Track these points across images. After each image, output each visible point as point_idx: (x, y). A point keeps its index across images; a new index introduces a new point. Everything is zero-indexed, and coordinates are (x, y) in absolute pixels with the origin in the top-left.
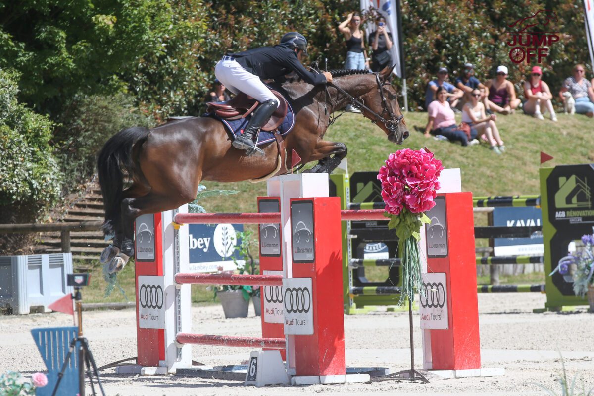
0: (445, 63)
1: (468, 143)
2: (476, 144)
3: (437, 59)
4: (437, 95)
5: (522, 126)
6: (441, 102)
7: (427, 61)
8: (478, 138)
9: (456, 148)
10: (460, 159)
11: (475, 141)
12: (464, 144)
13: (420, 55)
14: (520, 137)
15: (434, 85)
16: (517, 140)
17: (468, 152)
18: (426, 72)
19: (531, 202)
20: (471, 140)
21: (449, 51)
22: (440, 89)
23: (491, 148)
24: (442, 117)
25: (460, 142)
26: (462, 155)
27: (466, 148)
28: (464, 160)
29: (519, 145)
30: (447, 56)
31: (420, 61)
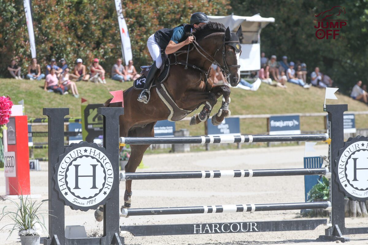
0: (55, 57)
1: (63, 93)
2: (66, 94)
3: (51, 56)
4: (51, 72)
5: (89, 86)
6: (52, 74)
7: (46, 56)
8: (68, 91)
9: (58, 96)
10: (58, 101)
11: (66, 93)
12: (61, 94)
13: (43, 53)
14: (88, 91)
15: (49, 68)
16: (86, 92)
17: (63, 97)
18: (46, 61)
19: (77, 121)
20: (64, 92)
21: (57, 51)
22: (52, 69)
23: (73, 96)
24: (52, 82)
25: (59, 93)
26: (60, 99)
27: (62, 96)
28: (61, 101)
29: (87, 95)
30: (56, 54)
31: (43, 56)
